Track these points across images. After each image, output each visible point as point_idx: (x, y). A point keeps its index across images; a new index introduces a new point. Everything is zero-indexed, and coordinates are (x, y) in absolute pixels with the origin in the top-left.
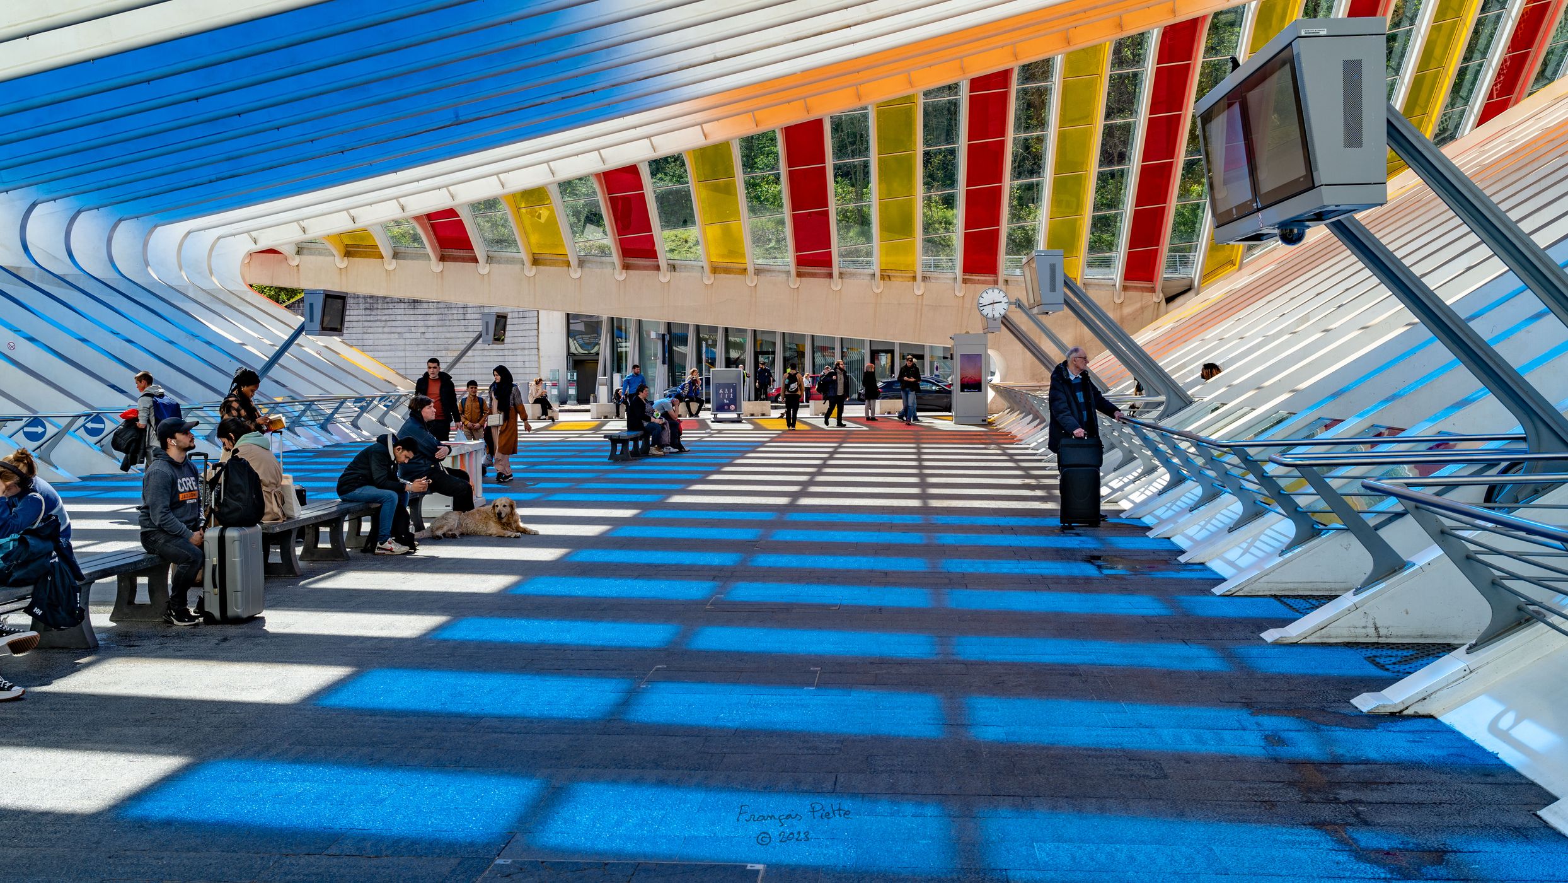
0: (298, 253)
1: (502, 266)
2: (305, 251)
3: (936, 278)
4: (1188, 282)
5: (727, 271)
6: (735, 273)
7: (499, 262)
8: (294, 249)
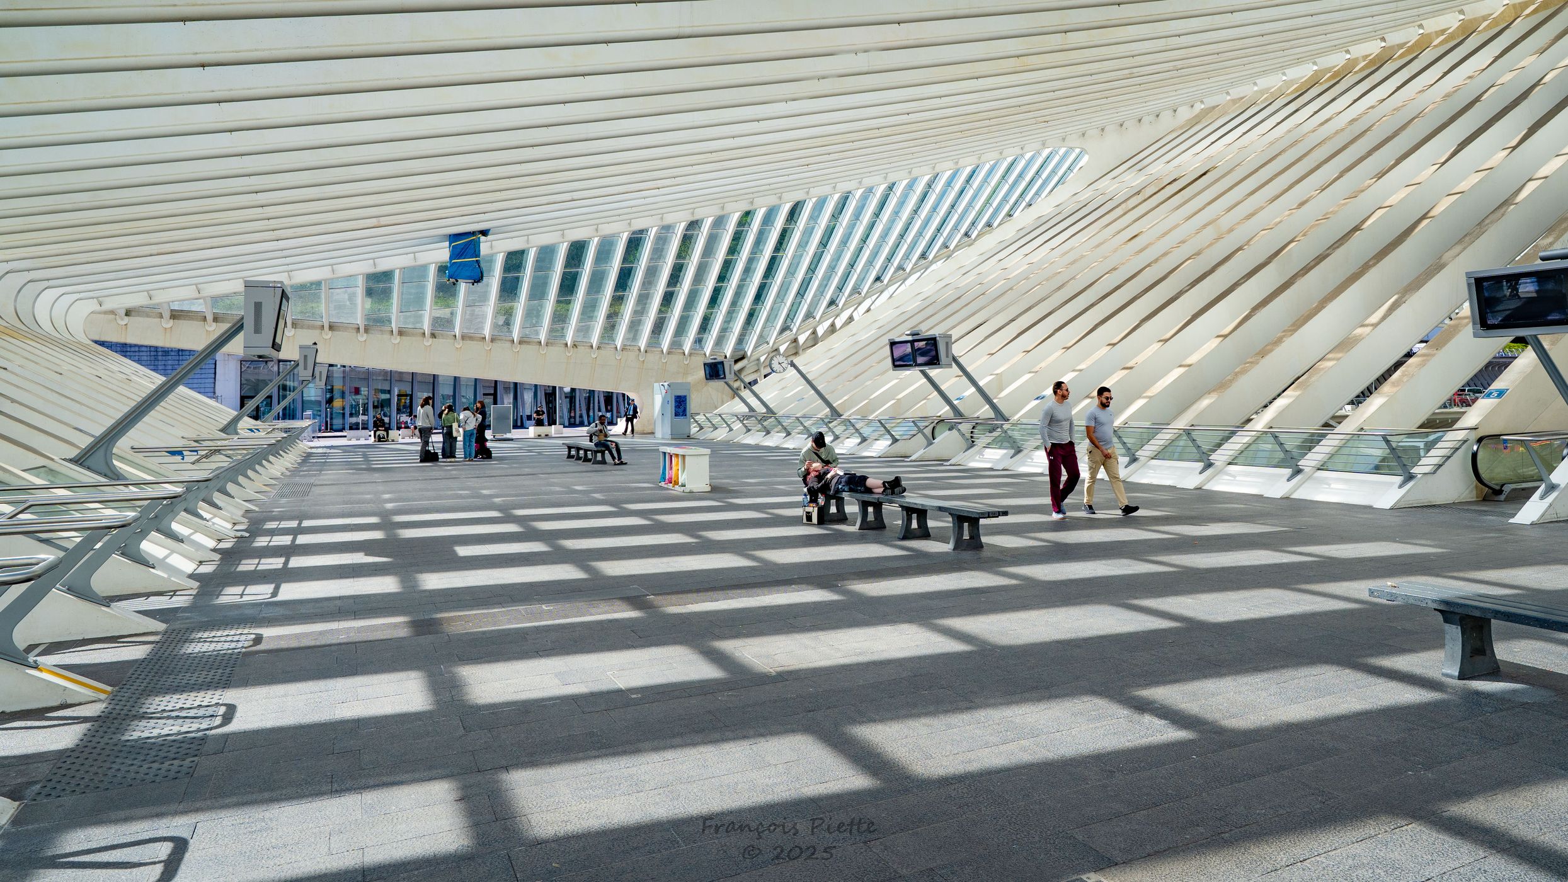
0: (127, 315)
1: (305, 330)
2: (133, 313)
3: (604, 348)
4: (742, 353)
5: (471, 338)
6: (477, 340)
7: (302, 328)
8: (124, 312)
